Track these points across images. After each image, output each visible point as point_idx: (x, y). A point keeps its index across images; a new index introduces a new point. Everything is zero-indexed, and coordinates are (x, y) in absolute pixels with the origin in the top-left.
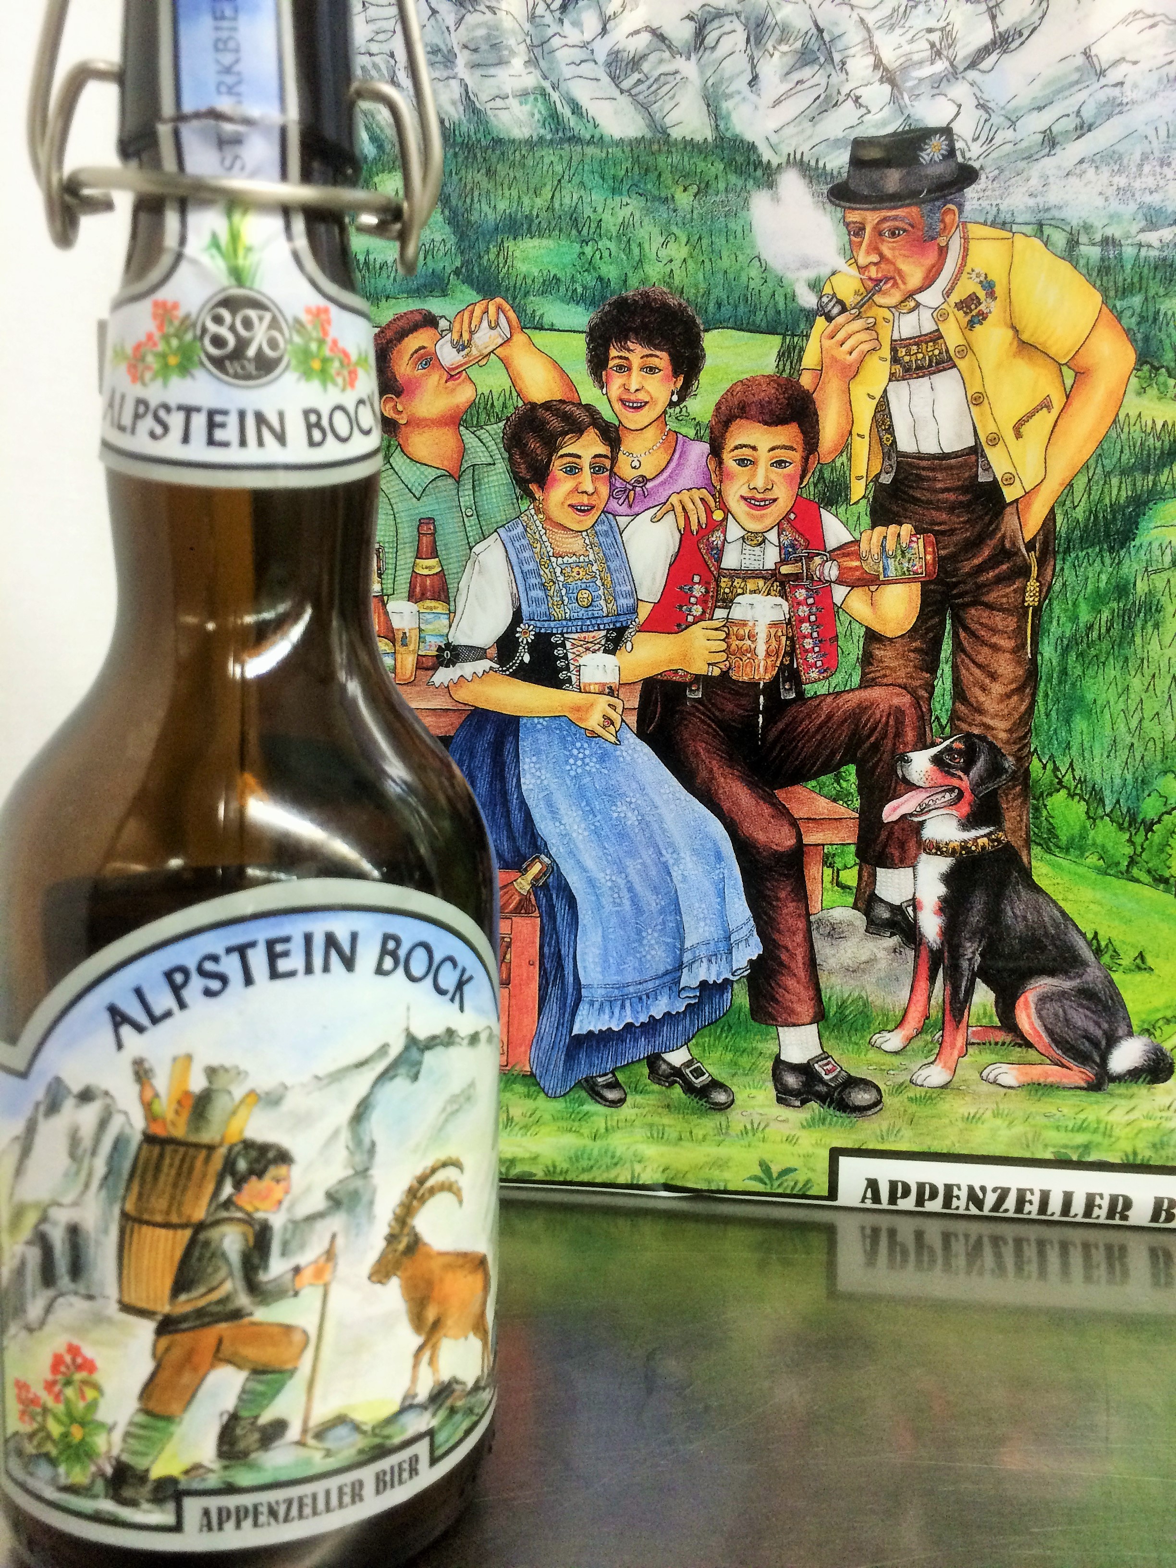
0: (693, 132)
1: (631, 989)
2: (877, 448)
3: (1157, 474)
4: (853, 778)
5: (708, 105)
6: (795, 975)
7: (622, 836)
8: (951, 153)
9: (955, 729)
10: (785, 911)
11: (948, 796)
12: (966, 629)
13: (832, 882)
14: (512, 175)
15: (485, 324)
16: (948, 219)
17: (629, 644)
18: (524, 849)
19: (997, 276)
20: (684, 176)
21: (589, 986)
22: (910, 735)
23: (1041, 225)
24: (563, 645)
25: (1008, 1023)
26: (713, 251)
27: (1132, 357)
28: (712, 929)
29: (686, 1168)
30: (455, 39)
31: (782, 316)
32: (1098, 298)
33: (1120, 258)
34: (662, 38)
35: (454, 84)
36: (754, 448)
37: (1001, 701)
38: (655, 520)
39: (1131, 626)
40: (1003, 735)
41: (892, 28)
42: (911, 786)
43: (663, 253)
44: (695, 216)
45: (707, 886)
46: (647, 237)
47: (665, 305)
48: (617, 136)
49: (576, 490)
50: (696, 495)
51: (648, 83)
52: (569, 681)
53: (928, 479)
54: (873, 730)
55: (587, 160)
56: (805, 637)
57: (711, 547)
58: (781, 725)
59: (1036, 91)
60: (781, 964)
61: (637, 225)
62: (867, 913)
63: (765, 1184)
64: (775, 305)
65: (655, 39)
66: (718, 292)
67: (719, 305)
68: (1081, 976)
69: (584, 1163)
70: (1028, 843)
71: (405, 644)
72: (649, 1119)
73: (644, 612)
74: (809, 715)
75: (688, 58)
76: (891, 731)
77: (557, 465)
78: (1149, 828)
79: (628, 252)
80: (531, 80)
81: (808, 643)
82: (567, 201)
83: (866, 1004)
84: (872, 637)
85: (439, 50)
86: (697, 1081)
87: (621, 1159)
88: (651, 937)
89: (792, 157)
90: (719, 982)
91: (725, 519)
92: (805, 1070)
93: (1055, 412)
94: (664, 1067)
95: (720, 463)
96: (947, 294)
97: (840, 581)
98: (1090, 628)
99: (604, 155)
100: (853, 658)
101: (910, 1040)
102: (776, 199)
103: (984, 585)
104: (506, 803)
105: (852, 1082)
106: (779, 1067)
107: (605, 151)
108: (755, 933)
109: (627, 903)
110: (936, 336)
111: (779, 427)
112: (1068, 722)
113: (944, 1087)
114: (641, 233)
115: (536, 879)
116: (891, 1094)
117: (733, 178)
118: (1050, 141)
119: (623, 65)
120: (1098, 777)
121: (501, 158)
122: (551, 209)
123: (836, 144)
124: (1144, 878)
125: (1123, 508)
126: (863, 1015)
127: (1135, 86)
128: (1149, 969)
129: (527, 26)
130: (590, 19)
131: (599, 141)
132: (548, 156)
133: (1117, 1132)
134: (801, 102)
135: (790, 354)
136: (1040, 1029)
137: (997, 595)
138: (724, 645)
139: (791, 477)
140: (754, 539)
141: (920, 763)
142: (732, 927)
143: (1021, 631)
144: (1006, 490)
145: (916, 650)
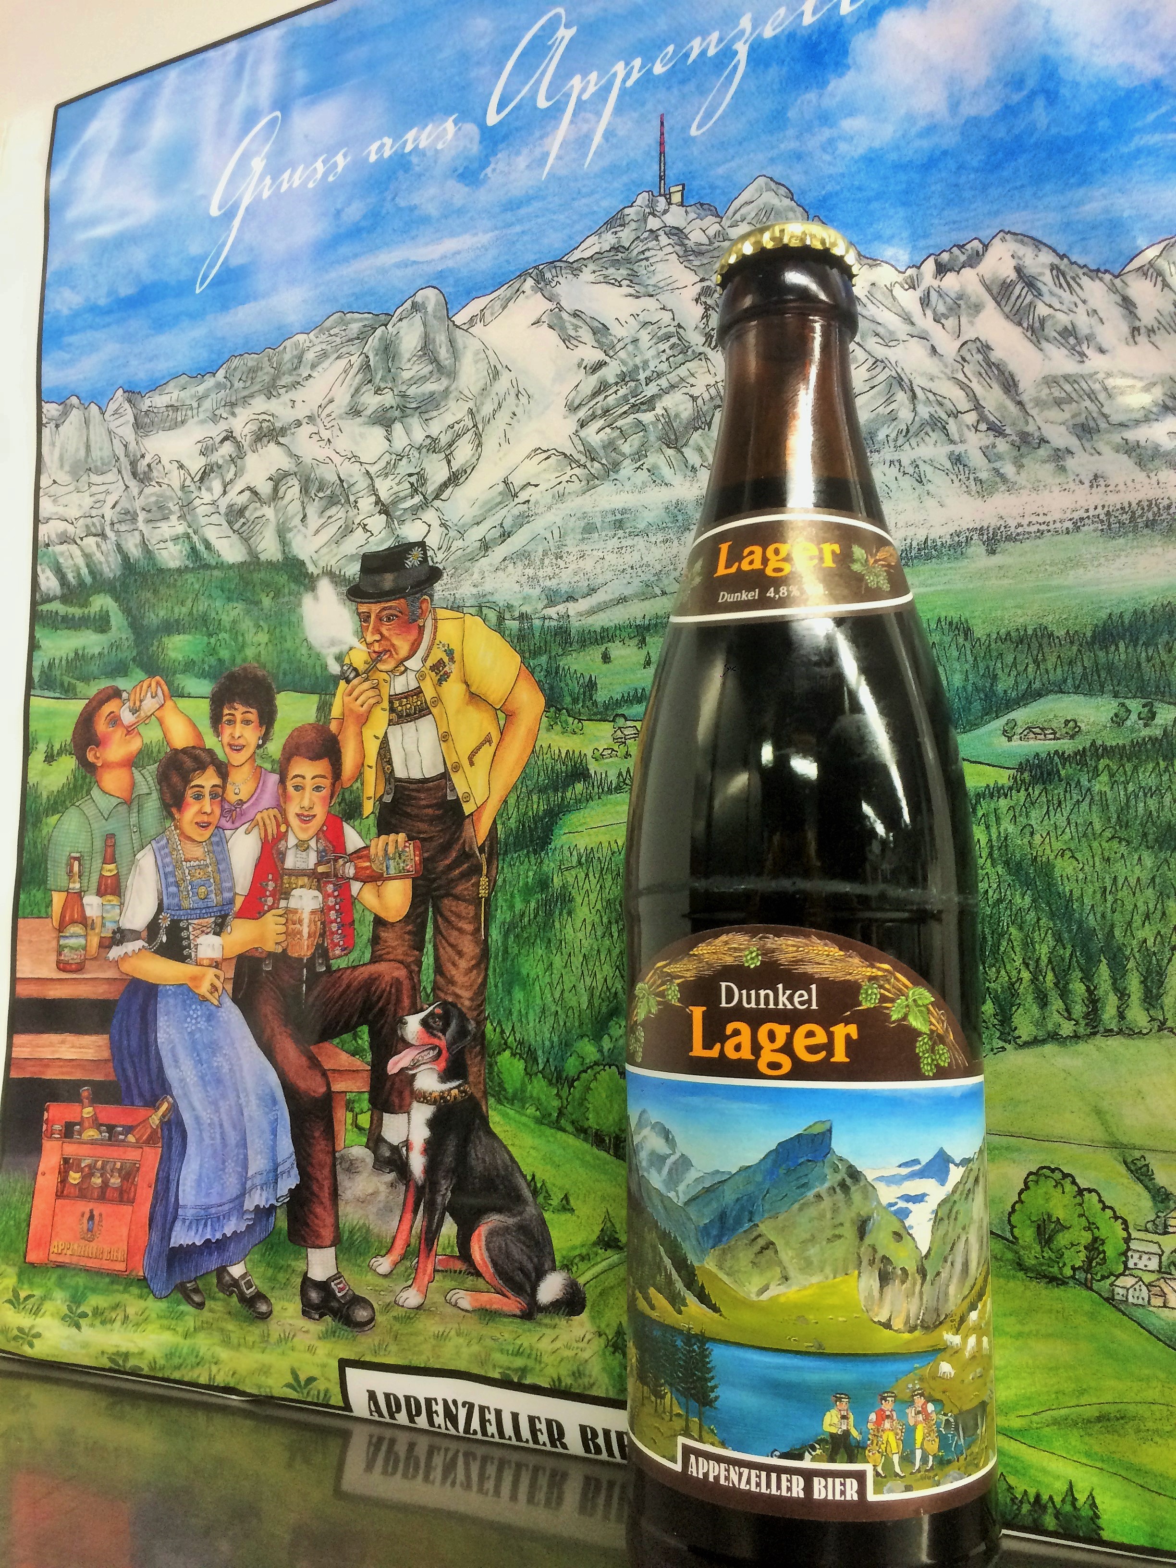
0: (271, 556)
1: (213, 1210)
2: (380, 774)
3: (563, 792)
4: (366, 1037)
5: (280, 536)
6: (321, 1203)
7: (219, 1081)
8: (425, 559)
9: (437, 998)
10: (318, 1148)
11: (432, 1053)
12: (442, 915)
13: (352, 1124)
14: (168, 593)
15: (149, 694)
16: (424, 606)
17: (229, 928)
18: (158, 1091)
19: (455, 646)
20: (267, 585)
21: (185, 1207)
22: (406, 1002)
23: (480, 607)
24: (187, 929)
25: (465, 1255)
26: (282, 637)
27: (542, 701)
28: (266, 1161)
29: (243, 1373)
30: (138, 504)
31: (320, 680)
32: (518, 658)
33: (531, 628)
34: (256, 493)
35: (136, 533)
36: (304, 777)
37: (466, 974)
38: (247, 832)
39: (549, 914)
40: (467, 1003)
41: (386, 475)
42: (407, 1045)
43: (255, 639)
44: (272, 613)
45: (266, 1125)
46: (247, 629)
47: (256, 676)
48: (231, 562)
49: (200, 811)
50: (271, 813)
51: (248, 525)
52: (189, 956)
53: (415, 798)
54: (380, 998)
55: (214, 579)
56: (332, 922)
57: (278, 853)
58: (315, 993)
59: (476, 511)
60: (313, 1194)
61: (241, 622)
62: (374, 1152)
63: (299, 1392)
64: (316, 671)
65: (253, 495)
66: (285, 666)
67: (285, 674)
68: (520, 1213)
69: (176, 1361)
70: (485, 1094)
71: (93, 929)
72: (220, 1324)
73: (239, 902)
74: (334, 985)
75: (269, 505)
76: (393, 998)
77: (189, 793)
78: (571, 1085)
79: (235, 640)
80: (181, 528)
81: (334, 927)
82: (201, 608)
83: (368, 1230)
84: (379, 922)
85: (129, 512)
86: (248, 1292)
87: (201, 1360)
88: (230, 1165)
89: (325, 569)
90: (267, 1207)
91: (287, 830)
92: (323, 1287)
93: (494, 745)
94: (227, 1278)
95: (285, 789)
96: (424, 660)
97: (356, 878)
98: (522, 915)
99: (223, 575)
101: (396, 1264)
103: (452, 880)
104: (147, 1053)
105: (357, 1301)
106: (307, 1282)
107: (223, 573)
108: (295, 1166)
109: (218, 1136)
110: (418, 692)
111: (317, 762)
112: (509, 993)
113: (419, 1307)
114: (244, 627)
115: (164, 1116)
116: (381, 1313)
117: (293, 586)
118: (485, 546)
119: (235, 514)
120: (531, 1038)
121: (163, 581)
122: (191, 614)
123: (351, 558)
124: (570, 1128)
125: (542, 819)
126: (366, 1240)
127: (537, 502)
128: (572, 1210)
129: (180, 493)
130: (217, 485)
131: (221, 566)
132: (190, 578)
133: (545, 1359)
134: (331, 530)
135: (324, 708)
136: (488, 1260)
137: (461, 888)
138: (283, 929)
139: (324, 798)
140: (303, 846)
141: (413, 1026)
142: (279, 1160)
143: (477, 916)
144: (464, 806)
145: (409, 933)
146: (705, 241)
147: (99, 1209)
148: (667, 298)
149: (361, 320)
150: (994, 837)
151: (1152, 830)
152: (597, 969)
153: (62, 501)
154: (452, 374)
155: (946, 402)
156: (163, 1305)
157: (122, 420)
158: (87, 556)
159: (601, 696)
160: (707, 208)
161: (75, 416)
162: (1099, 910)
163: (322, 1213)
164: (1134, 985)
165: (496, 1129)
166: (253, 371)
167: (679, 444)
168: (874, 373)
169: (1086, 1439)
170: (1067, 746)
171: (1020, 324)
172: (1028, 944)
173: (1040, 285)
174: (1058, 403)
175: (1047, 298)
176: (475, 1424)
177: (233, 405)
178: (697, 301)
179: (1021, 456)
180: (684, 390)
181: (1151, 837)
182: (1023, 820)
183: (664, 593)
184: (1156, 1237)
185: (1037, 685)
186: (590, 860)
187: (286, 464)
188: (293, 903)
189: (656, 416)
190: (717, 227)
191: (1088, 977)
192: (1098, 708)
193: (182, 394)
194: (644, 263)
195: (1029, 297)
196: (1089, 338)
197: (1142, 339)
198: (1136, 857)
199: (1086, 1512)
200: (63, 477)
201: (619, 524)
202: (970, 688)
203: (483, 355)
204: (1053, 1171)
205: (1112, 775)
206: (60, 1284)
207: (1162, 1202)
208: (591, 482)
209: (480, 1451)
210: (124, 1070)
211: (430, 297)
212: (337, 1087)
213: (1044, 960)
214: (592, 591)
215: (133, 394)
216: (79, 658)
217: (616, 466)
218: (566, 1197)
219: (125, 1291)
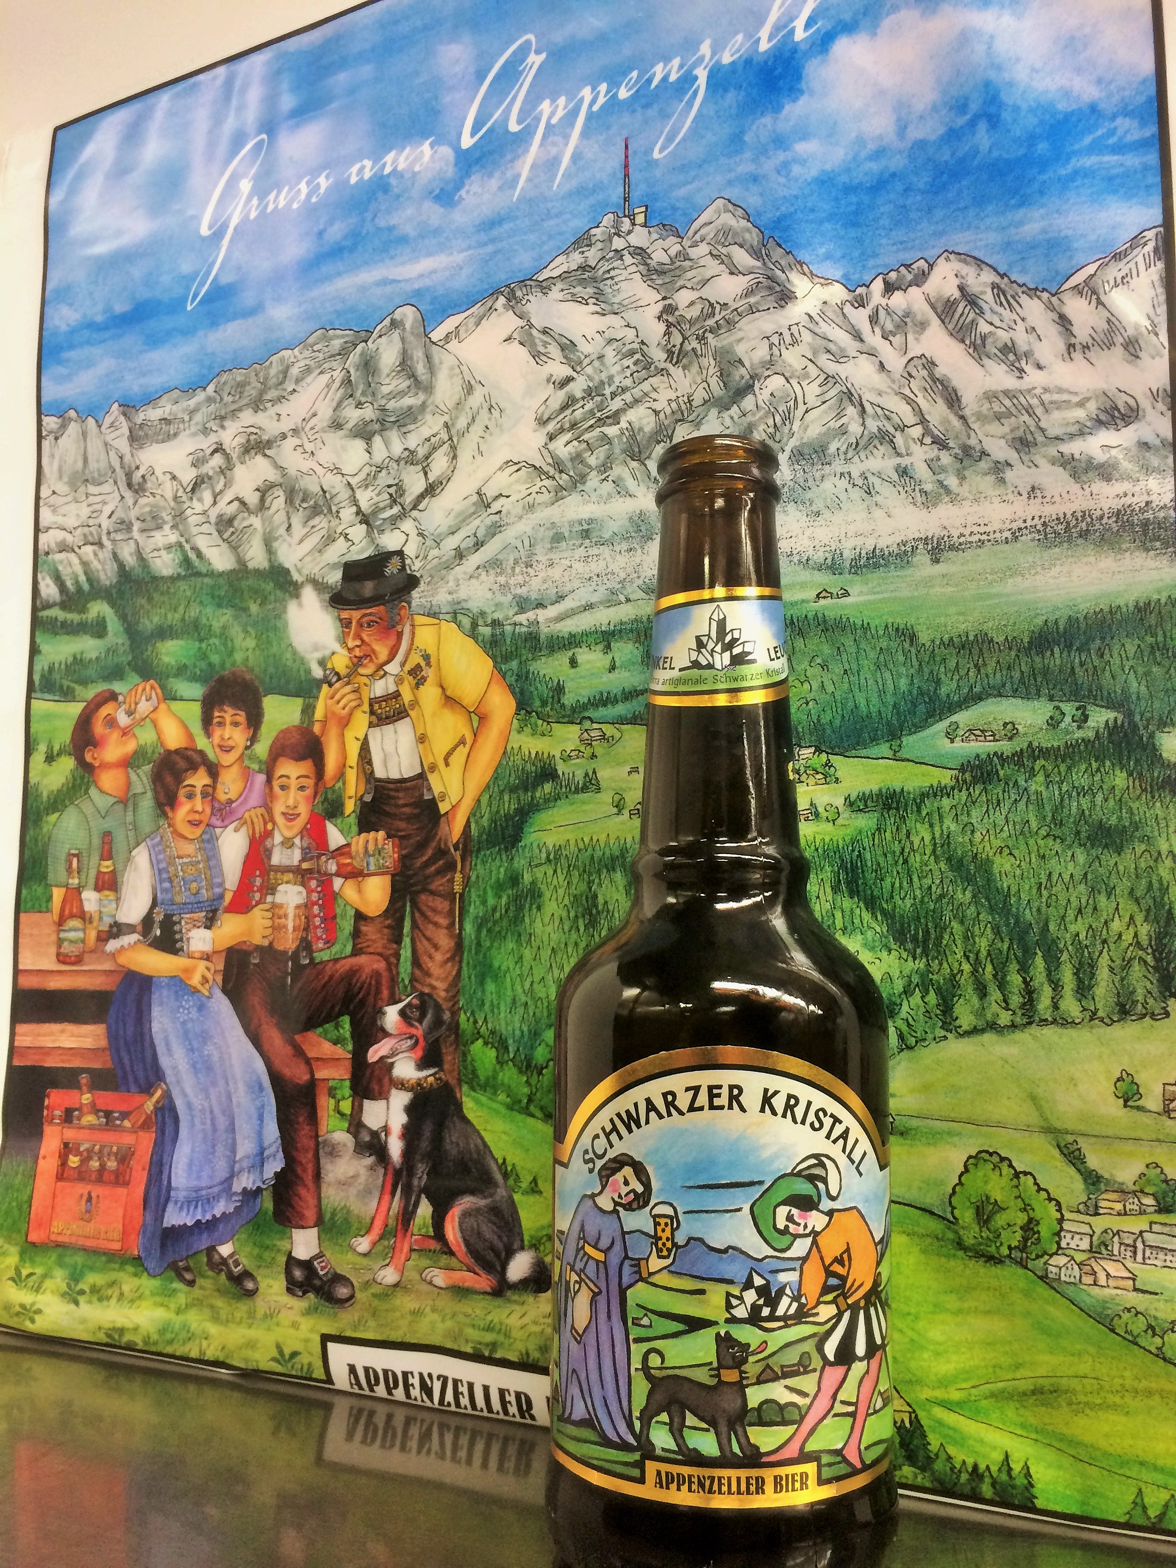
0: (258, 564)
1: (204, 1192)
2: (362, 776)
3: (533, 792)
4: (347, 1026)
5: (266, 545)
7: (209, 1068)
8: (403, 567)
9: (414, 989)
10: (303, 1132)
11: (409, 1043)
12: (419, 910)
13: (334, 1110)
14: (162, 600)
15: (144, 697)
16: (402, 612)
17: (219, 922)
18: (152, 1078)
19: (432, 650)
20: (256, 592)
21: (177, 1189)
22: (385, 993)
23: (455, 613)
24: (180, 923)
25: (439, 1234)
26: (268, 642)
27: (514, 704)
28: (253, 1146)
30: (133, 514)
31: (304, 684)
32: (490, 663)
33: (503, 634)
34: (244, 504)
35: (132, 542)
36: (288, 777)
37: (441, 967)
38: (236, 830)
39: (520, 908)
40: (443, 994)
41: (367, 486)
42: (386, 1034)
43: (244, 645)
44: (259, 619)
46: (235, 635)
48: (220, 570)
49: (192, 810)
50: (259, 811)
51: (237, 534)
52: (182, 949)
53: (394, 798)
54: (361, 988)
55: (204, 587)
56: (315, 916)
57: (265, 850)
58: (300, 984)
59: (451, 521)
60: (297, 1176)
61: (231, 627)
62: (356, 1135)
63: (284, 1366)
64: (300, 675)
65: (241, 505)
66: (271, 670)
67: (271, 678)
68: (491, 1195)
69: (169, 1336)
70: (460, 1081)
71: (91, 923)
72: (210, 1300)
73: (228, 897)
74: (317, 976)
75: (256, 515)
76: (373, 988)
77: (182, 792)
78: (540, 1073)
80: (173, 537)
81: (318, 921)
82: (192, 614)
83: (349, 1211)
84: (360, 916)
85: (124, 521)
86: (236, 1271)
87: (193, 1334)
88: (220, 1149)
89: (309, 577)
90: (254, 1189)
91: (273, 829)
92: (307, 1265)
93: (468, 746)
94: (217, 1257)
95: (271, 789)
96: (403, 665)
97: (338, 874)
98: (494, 910)
99: (213, 583)
101: (374, 1244)
102: (300, 605)
103: (429, 877)
104: (142, 1041)
105: (338, 1279)
106: (291, 1262)
107: (213, 581)
108: (281, 1150)
109: (209, 1122)
110: (397, 695)
111: (301, 763)
112: (482, 983)
113: (396, 1285)
114: (233, 632)
115: (158, 1102)
117: (278, 592)
118: (460, 555)
119: (225, 523)
120: (504, 1029)
121: (156, 589)
122: (183, 620)
123: (334, 566)
124: (539, 1114)
125: (513, 818)
126: (346, 1221)
127: (508, 513)
128: (540, 1192)
129: (172, 504)
130: (207, 496)
131: (211, 574)
132: (183, 585)
133: (514, 1334)
134: (314, 540)
135: (308, 711)
136: (460, 1240)
137: (438, 884)
138: (269, 923)
139: (308, 798)
140: (288, 843)
141: (391, 1016)
142: (266, 1144)
143: (451, 912)
144: (440, 805)
145: (388, 927)
146: (668, 261)
147: (97, 1191)
148: (631, 316)
149: (343, 336)
150: (937, 835)
151: (1084, 828)
152: (565, 962)
153: (61, 510)
154: (428, 389)
155: (894, 416)
156: (155, 1283)
157: (118, 433)
158: (85, 564)
159: (569, 699)
160: (670, 229)
161: (73, 428)
162: (1035, 905)
163: (306, 1194)
164: (1067, 976)
165: (470, 1115)
166: (241, 386)
167: (643, 456)
168: (825, 388)
169: (1022, 1411)
170: (1006, 747)
171: (963, 341)
172: (968, 937)
173: (981, 303)
174: (998, 417)
175: (988, 316)
176: (449, 1397)
177: (223, 418)
178: (659, 318)
179: (964, 468)
180: (648, 405)
181: (1083, 835)
182: (964, 818)
183: (628, 600)
184: (1087, 1219)
185: (977, 689)
186: (557, 859)
187: (272, 475)
188: (279, 898)
189: (621, 430)
190: (678, 247)
191: (1024, 969)
192: (1034, 711)
193: (175, 407)
194: (609, 282)
195: (972, 315)
196: (1027, 355)
197: (1077, 355)
198: (1070, 854)
199: (1021, 1481)
200: (62, 488)
201: (586, 534)
202: (915, 692)
203: (457, 371)
204: (991, 1154)
205: (1047, 776)
206: (60, 1264)
207: (1093, 1184)
208: (559, 494)
209: (453, 1422)
210: (120, 1060)
211: (408, 315)
212: (319, 1075)
213: (984, 953)
214: (561, 598)
215: (128, 408)
216: (78, 663)
217: (583, 478)
218: (535, 1181)
219: (121, 1269)
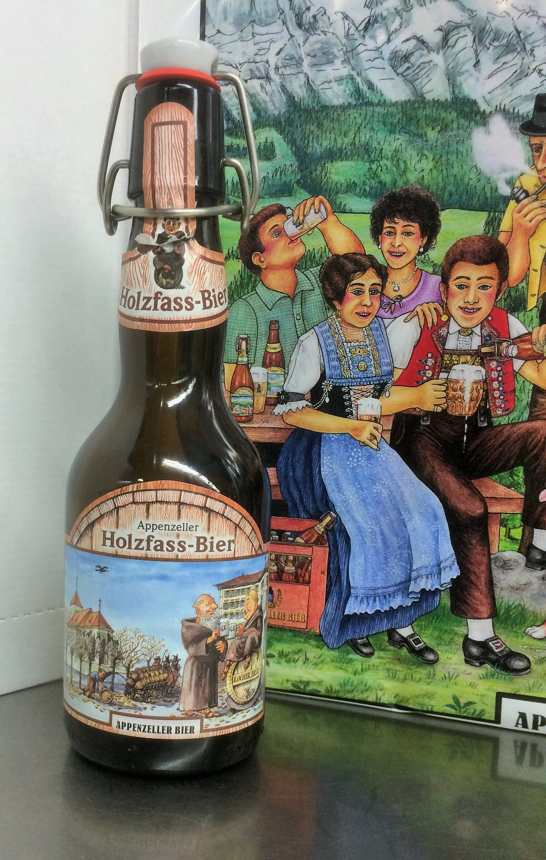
0: (439, 95)
1: (380, 591)
2: (545, 276)
4: (521, 474)
5: (449, 80)
6: (480, 589)
7: (379, 503)
10: (475, 551)
13: (505, 536)
14: (332, 126)
15: (312, 211)
17: (387, 393)
18: (322, 509)
20: (433, 121)
21: (356, 588)
24: (348, 393)
26: (448, 164)
28: (430, 559)
29: (409, 696)
30: (303, 51)
31: (489, 200)
34: (423, 42)
35: (301, 76)
36: (468, 278)
38: (406, 321)
43: (419, 166)
44: (438, 144)
45: (428, 533)
46: (409, 157)
47: (418, 196)
48: (394, 100)
49: (360, 304)
50: (432, 306)
51: (413, 69)
52: (351, 413)
54: (535, 447)
55: (376, 115)
56: (495, 390)
57: (440, 337)
58: (477, 442)
60: (471, 583)
61: (404, 151)
62: (526, 556)
63: (456, 710)
64: (485, 193)
65: (419, 43)
66: (449, 188)
67: (451, 195)
69: (349, 687)
71: (259, 391)
72: (387, 666)
73: (398, 374)
74: (495, 436)
75: (438, 53)
77: (350, 289)
79: (398, 166)
80: (345, 71)
81: (497, 394)
82: (363, 139)
83: (523, 609)
84: (537, 390)
85: (294, 58)
86: (417, 646)
87: (370, 687)
88: (393, 561)
89: (498, 107)
90: (433, 590)
91: (449, 320)
92: (483, 645)
94: (397, 636)
95: (447, 287)
97: (518, 357)
99: (386, 112)
100: (524, 403)
102: (488, 132)
104: (312, 481)
105: (513, 655)
106: (467, 642)
107: (386, 109)
108: (456, 563)
109: (380, 541)
111: (484, 266)
114: (406, 155)
116: (536, 663)
117: (462, 121)
119: (400, 59)
121: (326, 117)
122: (353, 144)
123: (526, 98)
126: (521, 615)
129: (344, 41)
130: (381, 34)
131: (383, 103)
132: (353, 113)
134: (506, 74)
135: (493, 223)
138: (445, 394)
139: (490, 295)
142: (442, 559)
147: (277, 587)
153: (227, 48)
163: (479, 595)
187: (458, 16)
188: (453, 375)
200: (228, 28)
210: (290, 493)
212: (493, 509)
219: (305, 642)
